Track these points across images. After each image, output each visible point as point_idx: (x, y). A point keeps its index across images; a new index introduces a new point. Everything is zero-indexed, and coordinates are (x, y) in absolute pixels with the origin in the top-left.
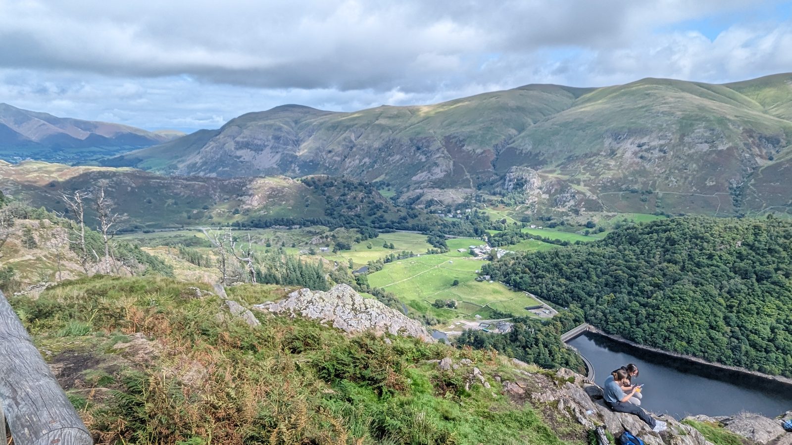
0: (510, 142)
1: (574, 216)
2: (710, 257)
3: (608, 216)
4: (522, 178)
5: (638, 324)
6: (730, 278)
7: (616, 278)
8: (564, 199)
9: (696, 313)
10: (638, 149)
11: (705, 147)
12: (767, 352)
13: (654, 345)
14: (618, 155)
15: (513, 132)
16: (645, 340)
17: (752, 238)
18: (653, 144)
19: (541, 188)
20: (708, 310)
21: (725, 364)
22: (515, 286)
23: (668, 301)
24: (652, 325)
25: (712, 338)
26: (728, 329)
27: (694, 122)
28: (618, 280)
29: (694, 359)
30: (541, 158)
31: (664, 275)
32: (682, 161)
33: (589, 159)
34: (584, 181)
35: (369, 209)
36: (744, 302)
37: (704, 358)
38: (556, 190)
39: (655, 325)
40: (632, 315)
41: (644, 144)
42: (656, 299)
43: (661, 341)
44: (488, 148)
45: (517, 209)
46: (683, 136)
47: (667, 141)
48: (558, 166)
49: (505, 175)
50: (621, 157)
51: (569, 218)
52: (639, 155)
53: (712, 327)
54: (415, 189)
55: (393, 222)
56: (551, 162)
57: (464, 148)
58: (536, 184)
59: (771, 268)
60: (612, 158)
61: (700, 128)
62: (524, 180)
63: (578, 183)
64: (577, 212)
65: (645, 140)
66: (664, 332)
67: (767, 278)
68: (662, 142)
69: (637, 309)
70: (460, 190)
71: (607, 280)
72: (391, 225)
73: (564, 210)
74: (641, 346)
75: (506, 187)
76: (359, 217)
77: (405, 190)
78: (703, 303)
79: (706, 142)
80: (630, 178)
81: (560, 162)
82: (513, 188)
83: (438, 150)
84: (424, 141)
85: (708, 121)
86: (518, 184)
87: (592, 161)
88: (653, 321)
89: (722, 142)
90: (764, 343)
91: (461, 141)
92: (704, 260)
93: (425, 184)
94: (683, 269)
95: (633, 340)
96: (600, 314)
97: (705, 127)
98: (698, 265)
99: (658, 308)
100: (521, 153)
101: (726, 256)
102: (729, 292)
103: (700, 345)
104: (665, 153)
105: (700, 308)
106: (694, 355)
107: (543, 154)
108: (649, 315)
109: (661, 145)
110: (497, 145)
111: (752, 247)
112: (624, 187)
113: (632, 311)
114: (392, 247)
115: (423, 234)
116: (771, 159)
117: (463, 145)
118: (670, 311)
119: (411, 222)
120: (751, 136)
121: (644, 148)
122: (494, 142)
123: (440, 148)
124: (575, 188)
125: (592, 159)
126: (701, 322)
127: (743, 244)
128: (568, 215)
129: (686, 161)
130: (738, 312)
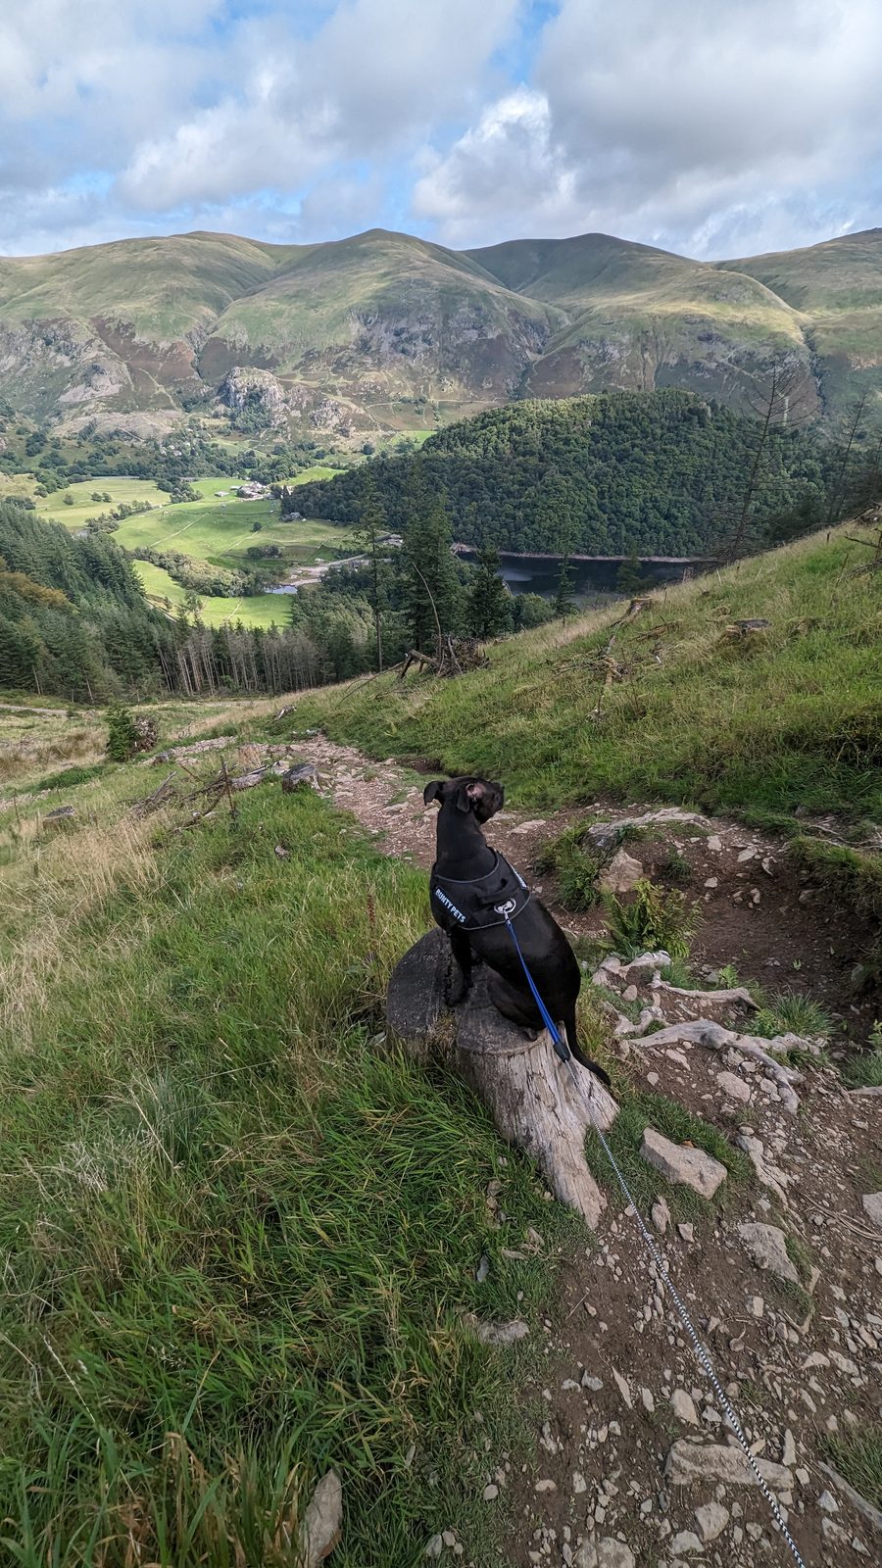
0: (209, 329)
1: (343, 439)
2: (567, 442)
3: (386, 437)
4: (255, 386)
5: (518, 529)
6: (592, 463)
7: (470, 483)
8: (325, 415)
9: (573, 505)
10: (395, 339)
11: (473, 335)
12: (642, 533)
13: (539, 549)
14: (373, 349)
15: (208, 312)
16: (528, 547)
17: (600, 415)
18: (414, 330)
19: (286, 401)
20: (585, 499)
21: (607, 555)
22: (341, 520)
23: (544, 496)
24: (534, 526)
25: (592, 529)
26: (605, 517)
27: (456, 297)
28: (473, 484)
29: (577, 557)
30: (268, 357)
31: (525, 470)
32: (451, 356)
33: (337, 356)
34: (341, 389)
35: (24, 443)
36: (614, 485)
37: (587, 554)
38: (308, 403)
39: (535, 526)
40: (508, 520)
41: (402, 331)
42: (529, 496)
43: (543, 544)
44: (178, 339)
45: (262, 436)
46: (447, 317)
47: (430, 326)
48: (296, 368)
49: (225, 384)
50: (378, 351)
51: (337, 443)
52: (400, 348)
53: (590, 518)
54: (74, 417)
55: (81, 464)
56: (284, 362)
57: (136, 339)
58: (278, 395)
59: (628, 445)
60: (366, 354)
61: (464, 306)
62: (258, 389)
63: (334, 391)
64: (345, 433)
65: (402, 324)
66: (547, 533)
67: (627, 457)
68: (424, 328)
69: (512, 512)
70: (158, 414)
71: (460, 488)
72: (81, 469)
73: (328, 432)
74: (524, 555)
75: (232, 403)
76: (12, 459)
77: (55, 420)
78: (578, 492)
79: (474, 328)
80: (397, 382)
81: (297, 362)
82: (245, 404)
83: (90, 343)
84: (55, 327)
85: (471, 296)
86: (251, 397)
87: (341, 358)
88: (533, 523)
89: (491, 327)
90: (638, 525)
91: (126, 327)
92: (560, 445)
93: (92, 406)
94: (541, 459)
95: (515, 550)
96: (471, 528)
97: (470, 306)
98: (557, 452)
99: (536, 506)
100: (234, 347)
101: (582, 439)
102: (596, 477)
103: (583, 540)
104: (430, 344)
105: (577, 498)
106: (578, 552)
107: (269, 350)
108: (526, 516)
109: (424, 333)
110: (191, 334)
111: (602, 426)
112: (392, 395)
113: (507, 516)
114: (107, 500)
115: (141, 479)
116: (540, 352)
117: (133, 335)
118: (549, 507)
119: (111, 462)
120: (517, 321)
121: (404, 336)
122: (185, 330)
123: (92, 340)
124: (333, 399)
125: (340, 355)
126: (580, 513)
127: (593, 424)
128: (335, 440)
129: (456, 355)
130: (611, 498)
